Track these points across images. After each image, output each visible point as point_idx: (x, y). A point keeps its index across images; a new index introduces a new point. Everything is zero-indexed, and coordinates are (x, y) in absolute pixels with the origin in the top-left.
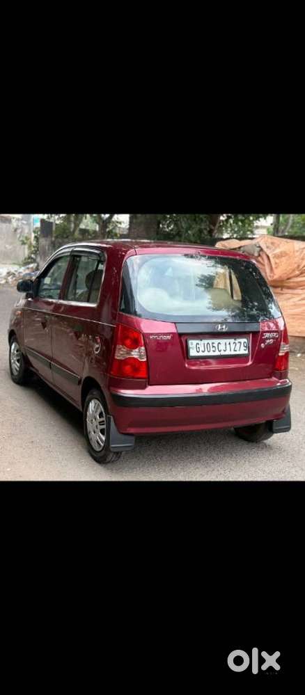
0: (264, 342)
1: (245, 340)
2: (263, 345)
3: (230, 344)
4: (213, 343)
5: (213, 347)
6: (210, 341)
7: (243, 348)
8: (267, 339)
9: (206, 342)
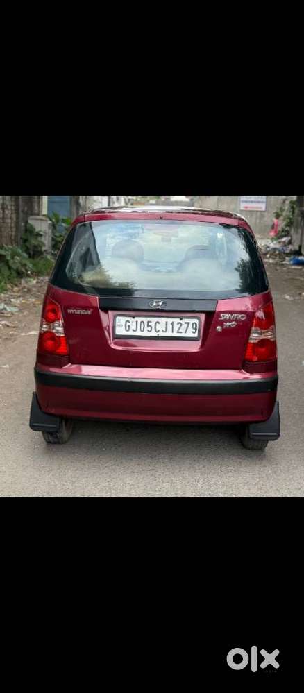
0: (221, 323)
1: (196, 321)
2: (219, 328)
3: (172, 324)
4: (148, 322)
5: (148, 326)
6: (145, 320)
7: (190, 329)
8: (226, 321)
9: (139, 319)
